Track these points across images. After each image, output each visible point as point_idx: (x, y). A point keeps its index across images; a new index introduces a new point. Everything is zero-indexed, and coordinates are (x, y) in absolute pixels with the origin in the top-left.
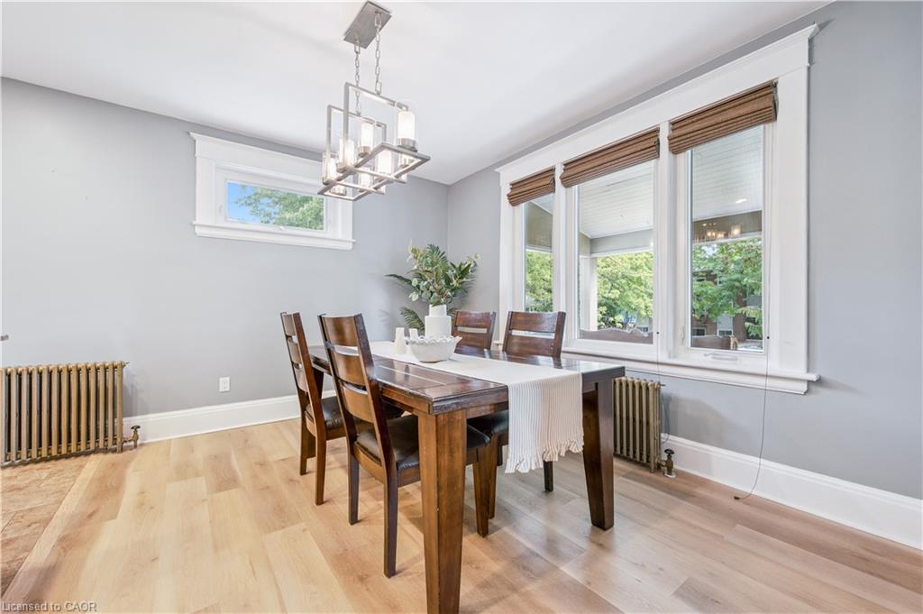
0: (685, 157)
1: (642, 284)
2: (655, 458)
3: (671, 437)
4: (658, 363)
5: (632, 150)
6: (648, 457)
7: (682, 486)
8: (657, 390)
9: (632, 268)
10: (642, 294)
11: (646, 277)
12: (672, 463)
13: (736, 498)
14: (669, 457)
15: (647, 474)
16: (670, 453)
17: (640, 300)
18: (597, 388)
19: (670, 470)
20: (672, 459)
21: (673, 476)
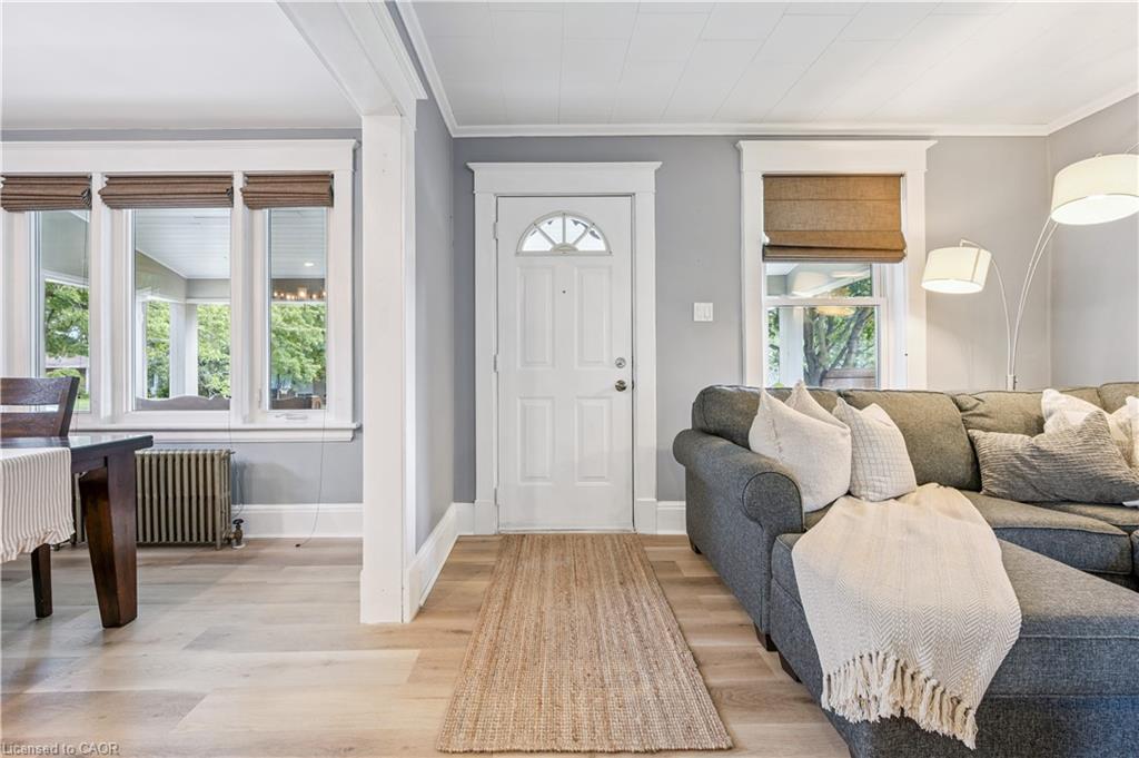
0: (261, 215)
1: (298, 340)
2: (221, 533)
3: (245, 507)
4: (229, 430)
5: (202, 190)
6: (214, 534)
7: (250, 552)
8: (226, 458)
9: (285, 320)
10: (297, 352)
11: (302, 333)
12: (241, 532)
13: (298, 546)
14: (238, 527)
15: (213, 553)
16: (239, 522)
17: (295, 360)
18: (106, 464)
19: (239, 538)
20: (242, 528)
21: (243, 546)
